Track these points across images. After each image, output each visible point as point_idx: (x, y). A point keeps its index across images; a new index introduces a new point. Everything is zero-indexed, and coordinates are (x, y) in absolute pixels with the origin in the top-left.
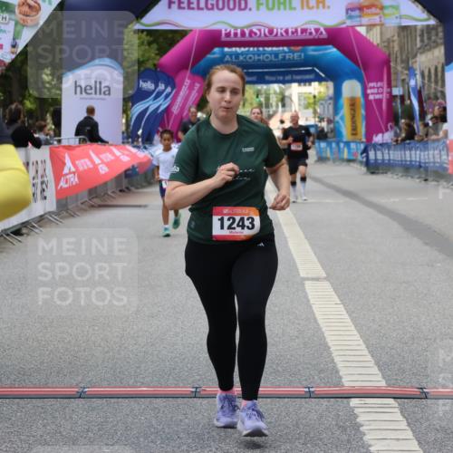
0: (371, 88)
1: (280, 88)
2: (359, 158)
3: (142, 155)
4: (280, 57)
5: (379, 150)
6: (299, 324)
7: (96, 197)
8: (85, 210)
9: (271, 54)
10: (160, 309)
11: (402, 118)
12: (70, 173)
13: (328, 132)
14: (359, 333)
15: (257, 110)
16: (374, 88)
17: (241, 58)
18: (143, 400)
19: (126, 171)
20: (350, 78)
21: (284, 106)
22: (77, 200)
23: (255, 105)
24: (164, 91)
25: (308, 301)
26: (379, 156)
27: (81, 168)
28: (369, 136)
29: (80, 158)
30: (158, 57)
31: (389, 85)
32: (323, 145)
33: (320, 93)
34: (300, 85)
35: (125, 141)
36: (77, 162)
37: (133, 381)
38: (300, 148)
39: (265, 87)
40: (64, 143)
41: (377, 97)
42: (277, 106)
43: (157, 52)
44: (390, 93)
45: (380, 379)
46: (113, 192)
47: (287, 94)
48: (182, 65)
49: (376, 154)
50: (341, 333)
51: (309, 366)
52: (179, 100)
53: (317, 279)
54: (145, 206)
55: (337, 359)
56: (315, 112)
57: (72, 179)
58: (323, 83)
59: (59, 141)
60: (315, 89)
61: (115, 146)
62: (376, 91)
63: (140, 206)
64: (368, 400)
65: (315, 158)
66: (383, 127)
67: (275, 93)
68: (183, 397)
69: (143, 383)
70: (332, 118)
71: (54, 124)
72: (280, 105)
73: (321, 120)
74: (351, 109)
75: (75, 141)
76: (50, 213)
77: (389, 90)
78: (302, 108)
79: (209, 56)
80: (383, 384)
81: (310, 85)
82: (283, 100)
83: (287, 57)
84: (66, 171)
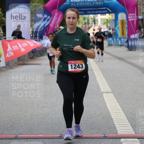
0: (130, 16)
1: (93, 16)
2: (125, 44)
3: (38, 44)
4: (93, 3)
5: (133, 41)
6: (101, 110)
7: (20, 61)
8: (16, 66)
9: (90, 2)
10: (47, 105)
11: (142, 28)
12: (10, 51)
13: (112, 34)
14: (124, 113)
15: (84, 26)
16: (131, 16)
17: (78, 4)
18: (40, 139)
19: (32, 50)
20: (122, 12)
21: (95, 23)
22: (13, 62)
23: (83, 24)
24: (47, 18)
25: (104, 101)
26: (133, 43)
27: (14, 49)
28: (129, 36)
29: (14, 45)
30: (44, 4)
31: (137, 15)
32: (110, 39)
33: (109, 18)
34: (101, 15)
35: (32, 38)
36: (13, 47)
37: (36, 132)
38: (101, 41)
39: (87, 16)
40: (7, 39)
41: (132, 19)
42: (92, 24)
43: (44, 2)
44: (138, 18)
45: (133, 131)
46: (27, 59)
47: (96, 18)
48: (54, 7)
49: (131, 43)
50: (117, 113)
51: (104, 126)
52: (53, 21)
53: (108, 93)
54: (40, 64)
55: (116, 124)
56: (107, 26)
57: (11, 54)
58: (111, 14)
59: (5, 38)
60: (107, 16)
61: (28, 40)
62: (132, 17)
63: (38, 64)
64: (128, 139)
65: (107, 45)
66: (135, 32)
67: (91, 18)
68: (56, 138)
69: (40, 133)
70: (114, 29)
71: (3, 31)
72: (93, 23)
73: (110, 29)
74: (122, 25)
75: (12, 38)
76: (3, 67)
77: (137, 17)
78: (102, 24)
79: (65, 3)
80: (134, 133)
81: (105, 15)
82: (95, 21)
83: (96, 4)
84: (8, 50)
